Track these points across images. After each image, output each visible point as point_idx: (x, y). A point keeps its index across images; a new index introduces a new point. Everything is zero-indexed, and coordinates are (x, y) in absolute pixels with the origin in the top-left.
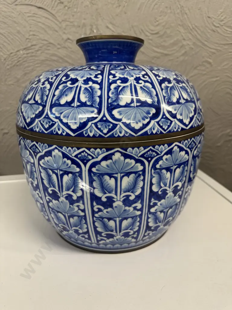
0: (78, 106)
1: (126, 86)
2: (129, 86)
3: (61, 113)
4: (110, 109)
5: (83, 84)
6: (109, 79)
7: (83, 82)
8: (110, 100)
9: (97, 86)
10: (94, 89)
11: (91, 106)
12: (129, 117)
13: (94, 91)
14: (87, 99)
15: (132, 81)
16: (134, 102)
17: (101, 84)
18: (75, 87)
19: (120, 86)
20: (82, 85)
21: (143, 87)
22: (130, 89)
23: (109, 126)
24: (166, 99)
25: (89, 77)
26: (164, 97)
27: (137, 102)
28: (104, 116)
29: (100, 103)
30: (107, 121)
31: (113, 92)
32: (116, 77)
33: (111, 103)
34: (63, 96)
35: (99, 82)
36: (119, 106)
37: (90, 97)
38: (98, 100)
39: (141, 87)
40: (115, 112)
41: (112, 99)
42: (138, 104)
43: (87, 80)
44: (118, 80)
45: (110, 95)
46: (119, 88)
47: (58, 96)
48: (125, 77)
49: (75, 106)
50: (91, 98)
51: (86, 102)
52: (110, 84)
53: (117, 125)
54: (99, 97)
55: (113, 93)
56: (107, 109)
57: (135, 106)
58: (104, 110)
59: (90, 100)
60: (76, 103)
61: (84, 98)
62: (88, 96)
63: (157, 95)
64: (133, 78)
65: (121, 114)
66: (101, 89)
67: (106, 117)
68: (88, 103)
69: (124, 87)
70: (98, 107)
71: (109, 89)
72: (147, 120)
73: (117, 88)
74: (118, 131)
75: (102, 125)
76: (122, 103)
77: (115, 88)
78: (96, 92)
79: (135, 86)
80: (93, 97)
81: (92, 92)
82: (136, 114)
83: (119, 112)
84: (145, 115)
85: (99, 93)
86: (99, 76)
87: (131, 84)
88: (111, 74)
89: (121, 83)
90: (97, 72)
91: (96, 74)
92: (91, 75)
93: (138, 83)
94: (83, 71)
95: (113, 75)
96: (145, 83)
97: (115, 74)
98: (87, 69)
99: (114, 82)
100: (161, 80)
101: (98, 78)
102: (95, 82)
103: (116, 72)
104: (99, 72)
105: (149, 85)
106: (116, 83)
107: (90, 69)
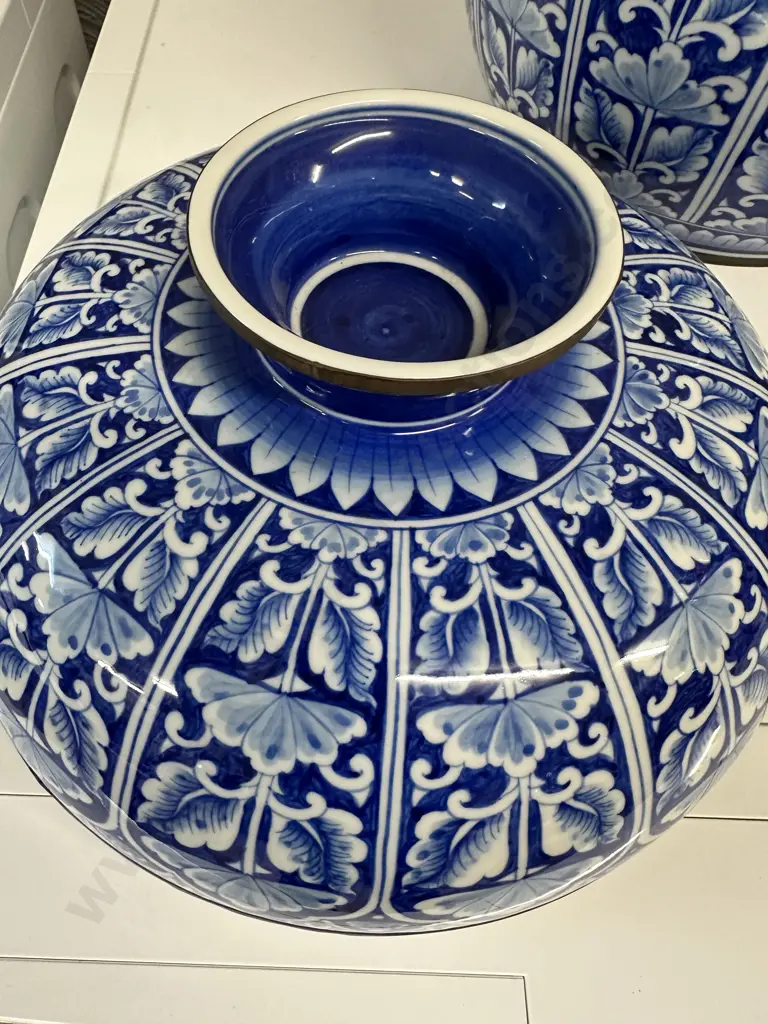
0: (259, 877)
1: (492, 818)
2: (507, 815)
4: (407, 898)
5: (276, 795)
6: (408, 785)
7: (277, 789)
8: (407, 877)
9: (348, 823)
10: (335, 832)
11: (321, 887)
13: (336, 844)
14: (302, 867)
15: (524, 783)
16: (516, 869)
17: (368, 813)
18: (242, 803)
19: (462, 822)
20: (275, 804)
21: (572, 803)
22: (510, 828)
24: (664, 800)
25: (306, 759)
27: (529, 867)
28: (377, 911)
29: (364, 883)
30: (387, 920)
31: (428, 848)
32: (447, 768)
33: (409, 886)
34: (185, 822)
35: (361, 799)
36: (446, 890)
37: (315, 861)
38: (352, 874)
39: (563, 806)
40: (428, 905)
41: (418, 872)
42: (533, 870)
43: (296, 783)
44: (455, 787)
45: (412, 860)
46: (456, 830)
47: (158, 809)
48: (489, 765)
49: (248, 871)
50: (321, 864)
51: (296, 873)
52: (413, 815)
54: (357, 865)
55: (423, 854)
56: (393, 899)
57: (520, 877)
58: (379, 901)
59: (315, 869)
60: (249, 866)
61: (285, 858)
62: (305, 857)
64: (529, 764)
65: (449, 907)
66: (368, 835)
67: (382, 914)
68: (307, 879)
69: (481, 824)
70: (351, 890)
71: (408, 839)
73: (442, 835)
76: (465, 880)
77: (437, 835)
78: (344, 848)
79: (534, 806)
80: (328, 866)
81: (327, 844)
83: (442, 904)
85: (359, 851)
86: (360, 762)
87: (518, 802)
88: (417, 747)
89: (467, 805)
90: (346, 723)
91: (345, 738)
92: (316, 744)
93: (551, 787)
94: (270, 689)
95: (434, 753)
96: (585, 773)
97: (440, 747)
98: (290, 681)
99: (436, 801)
100: (664, 718)
101: (355, 775)
102: (339, 800)
103: (448, 730)
104: (359, 728)
105: (602, 779)
106: (443, 807)
107: (303, 670)
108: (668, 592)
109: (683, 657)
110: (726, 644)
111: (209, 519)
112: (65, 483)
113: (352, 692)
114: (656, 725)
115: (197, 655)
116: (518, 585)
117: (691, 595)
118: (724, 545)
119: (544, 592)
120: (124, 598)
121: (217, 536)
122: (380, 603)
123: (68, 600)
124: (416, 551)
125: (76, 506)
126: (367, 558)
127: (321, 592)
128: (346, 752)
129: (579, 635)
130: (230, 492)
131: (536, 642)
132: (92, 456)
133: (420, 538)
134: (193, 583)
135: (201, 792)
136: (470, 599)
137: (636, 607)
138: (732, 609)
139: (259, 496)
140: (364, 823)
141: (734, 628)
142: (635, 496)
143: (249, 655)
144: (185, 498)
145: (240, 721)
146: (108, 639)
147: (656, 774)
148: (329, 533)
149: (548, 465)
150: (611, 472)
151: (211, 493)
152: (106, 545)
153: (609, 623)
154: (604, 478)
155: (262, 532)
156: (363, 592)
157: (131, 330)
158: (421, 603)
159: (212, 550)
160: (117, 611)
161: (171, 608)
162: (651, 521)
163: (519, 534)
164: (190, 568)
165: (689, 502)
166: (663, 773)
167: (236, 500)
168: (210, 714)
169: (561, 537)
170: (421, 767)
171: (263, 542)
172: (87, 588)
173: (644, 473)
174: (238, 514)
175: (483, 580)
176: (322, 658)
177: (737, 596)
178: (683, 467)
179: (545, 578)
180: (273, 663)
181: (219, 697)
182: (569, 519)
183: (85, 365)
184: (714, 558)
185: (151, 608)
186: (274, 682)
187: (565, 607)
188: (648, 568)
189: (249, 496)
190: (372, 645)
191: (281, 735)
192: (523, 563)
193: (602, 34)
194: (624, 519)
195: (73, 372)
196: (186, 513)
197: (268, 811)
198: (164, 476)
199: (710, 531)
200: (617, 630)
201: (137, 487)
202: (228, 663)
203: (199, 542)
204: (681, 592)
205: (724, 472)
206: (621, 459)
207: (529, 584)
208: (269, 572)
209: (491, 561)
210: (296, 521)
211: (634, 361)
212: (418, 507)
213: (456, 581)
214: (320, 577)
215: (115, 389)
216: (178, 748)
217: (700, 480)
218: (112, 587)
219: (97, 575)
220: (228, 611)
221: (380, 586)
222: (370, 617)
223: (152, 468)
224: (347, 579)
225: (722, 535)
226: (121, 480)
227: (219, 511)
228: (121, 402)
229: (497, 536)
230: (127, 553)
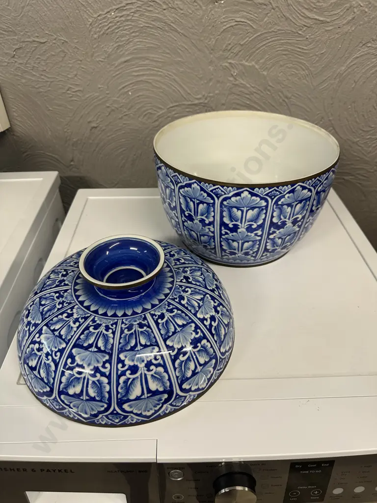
0: (87, 400)
1: (136, 378)
2: (139, 377)
3: (71, 403)
4: (120, 403)
5: (90, 375)
6: (117, 370)
7: (90, 373)
8: (119, 395)
9: (105, 380)
10: (102, 383)
11: (101, 401)
12: (140, 408)
14: (96, 394)
15: (142, 369)
16: (144, 394)
17: (109, 377)
18: (83, 378)
19: (129, 379)
20: (90, 377)
21: (154, 375)
22: (140, 380)
23: (120, 417)
24: (180, 379)
25: (96, 366)
26: (177, 377)
27: (147, 394)
28: (114, 410)
29: (110, 398)
30: (118, 413)
31: (123, 386)
32: (125, 365)
33: (120, 399)
34: (70, 386)
35: (107, 374)
36: (129, 400)
38: (107, 395)
39: (152, 375)
40: (126, 406)
41: (121, 394)
42: (149, 395)
44: (127, 370)
45: (119, 390)
46: (128, 381)
47: (65, 384)
48: (134, 365)
49: (84, 399)
51: (95, 397)
52: (119, 377)
53: (128, 416)
54: (107, 392)
55: (122, 388)
56: (117, 404)
57: (146, 397)
58: (114, 405)
59: (99, 395)
60: (84, 397)
61: (92, 392)
62: (96, 391)
63: (169, 379)
64: (143, 364)
65: (131, 407)
66: (109, 383)
67: (116, 411)
68: (97, 398)
69: (134, 379)
70: (107, 402)
71: (118, 384)
72: (158, 407)
73: (125, 382)
74: (130, 420)
75: (113, 417)
76: (132, 397)
78: (104, 387)
79: (145, 375)
80: (101, 393)
81: (101, 386)
82: (147, 404)
83: (129, 406)
84: (157, 402)
85: (107, 388)
86: (107, 365)
87: (141, 374)
88: (120, 361)
89: (130, 374)
90: (104, 357)
91: (104, 360)
92: (98, 361)
93: (149, 370)
94: (89, 351)
95: (123, 362)
96: (156, 367)
97: (124, 360)
98: (94, 349)
99: (123, 373)
100: (175, 356)
101: (106, 368)
102: (103, 374)
103: (126, 357)
104: (107, 357)
105: (161, 369)
106: (125, 375)
107: (97, 347)
108: (176, 329)
109: (179, 342)
110: (191, 341)
111: (80, 320)
112: (49, 316)
113: (106, 350)
114: (173, 357)
115: (75, 346)
116: (143, 328)
117: (181, 330)
118: (190, 321)
119: (148, 329)
120: (60, 336)
121: (81, 323)
122: (114, 333)
123: (48, 339)
124: (123, 323)
125: (52, 320)
126: (112, 325)
127: (102, 332)
128: (104, 363)
129: (155, 337)
130: (85, 314)
131: (145, 339)
132: (56, 310)
133: (124, 320)
134: (75, 332)
135: (75, 377)
136: (133, 331)
137: (168, 331)
138: (192, 334)
139: (91, 315)
140: (108, 380)
141: (192, 338)
142: (171, 311)
143: (85, 345)
144: (75, 316)
145: (83, 358)
146: (56, 345)
147: (175, 371)
148: (105, 321)
149: (153, 306)
150: (167, 307)
151: (81, 315)
152: (57, 327)
153: (161, 335)
154: (165, 308)
155: (91, 321)
156: (111, 331)
157: (67, 285)
158: (122, 332)
159: (80, 326)
160: (59, 339)
161: (70, 337)
162: (174, 316)
163: (145, 318)
164: (75, 329)
165: (183, 312)
166: (177, 370)
167: (86, 316)
168: (77, 358)
169: (153, 319)
170: (120, 365)
171: (91, 324)
172: (53, 336)
173: (174, 307)
174: (86, 318)
175: (136, 327)
176: (101, 344)
177: (193, 331)
178: (183, 306)
179: (149, 326)
180: (90, 346)
181: (79, 354)
182: (156, 316)
183: (56, 293)
184: (187, 323)
185: (66, 338)
186: (90, 350)
187: (152, 332)
188: (171, 324)
189: (89, 315)
190: (111, 341)
191: (91, 360)
192: (145, 324)
193: (184, 218)
194: (168, 315)
195: (54, 294)
196: (75, 319)
197: (88, 379)
198: (71, 312)
199: (187, 318)
200: (163, 336)
201: (65, 315)
202: (81, 347)
203: (77, 324)
204: (179, 329)
205: (193, 306)
206: (169, 304)
207: (145, 328)
208: (91, 329)
209: (138, 324)
210: (98, 319)
211: (177, 286)
212: (125, 315)
213: (130, 328)
214: (102, 329)
215: (62, 297)
216: (70, 367)
217: (187, 308)
218: (58, 335)
219: (55, 333)
220: (82, 337)
221: (114, 330)
222: (111, 335)
223: (69, 311)
224: (107, 328)
225: (190, 318)
226: (62, 314)
227: (82, 318)
228: (63, 299)
229: (140, 319)
230: (62, 328)
